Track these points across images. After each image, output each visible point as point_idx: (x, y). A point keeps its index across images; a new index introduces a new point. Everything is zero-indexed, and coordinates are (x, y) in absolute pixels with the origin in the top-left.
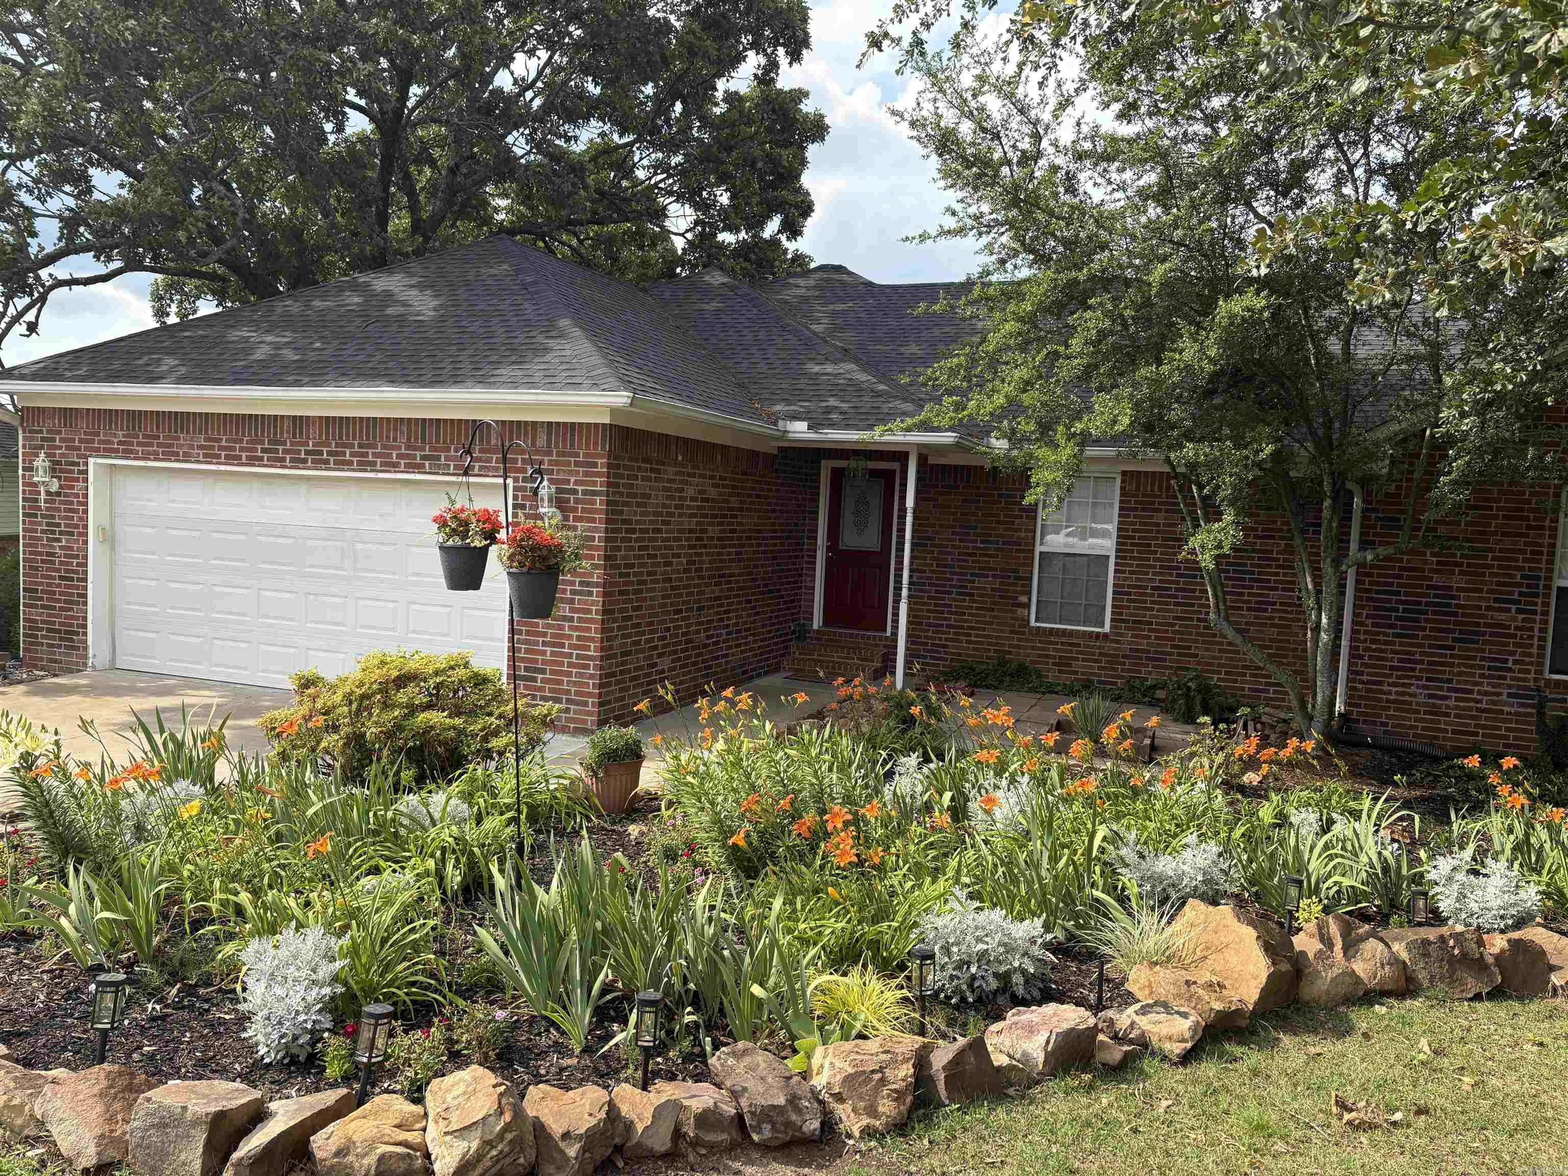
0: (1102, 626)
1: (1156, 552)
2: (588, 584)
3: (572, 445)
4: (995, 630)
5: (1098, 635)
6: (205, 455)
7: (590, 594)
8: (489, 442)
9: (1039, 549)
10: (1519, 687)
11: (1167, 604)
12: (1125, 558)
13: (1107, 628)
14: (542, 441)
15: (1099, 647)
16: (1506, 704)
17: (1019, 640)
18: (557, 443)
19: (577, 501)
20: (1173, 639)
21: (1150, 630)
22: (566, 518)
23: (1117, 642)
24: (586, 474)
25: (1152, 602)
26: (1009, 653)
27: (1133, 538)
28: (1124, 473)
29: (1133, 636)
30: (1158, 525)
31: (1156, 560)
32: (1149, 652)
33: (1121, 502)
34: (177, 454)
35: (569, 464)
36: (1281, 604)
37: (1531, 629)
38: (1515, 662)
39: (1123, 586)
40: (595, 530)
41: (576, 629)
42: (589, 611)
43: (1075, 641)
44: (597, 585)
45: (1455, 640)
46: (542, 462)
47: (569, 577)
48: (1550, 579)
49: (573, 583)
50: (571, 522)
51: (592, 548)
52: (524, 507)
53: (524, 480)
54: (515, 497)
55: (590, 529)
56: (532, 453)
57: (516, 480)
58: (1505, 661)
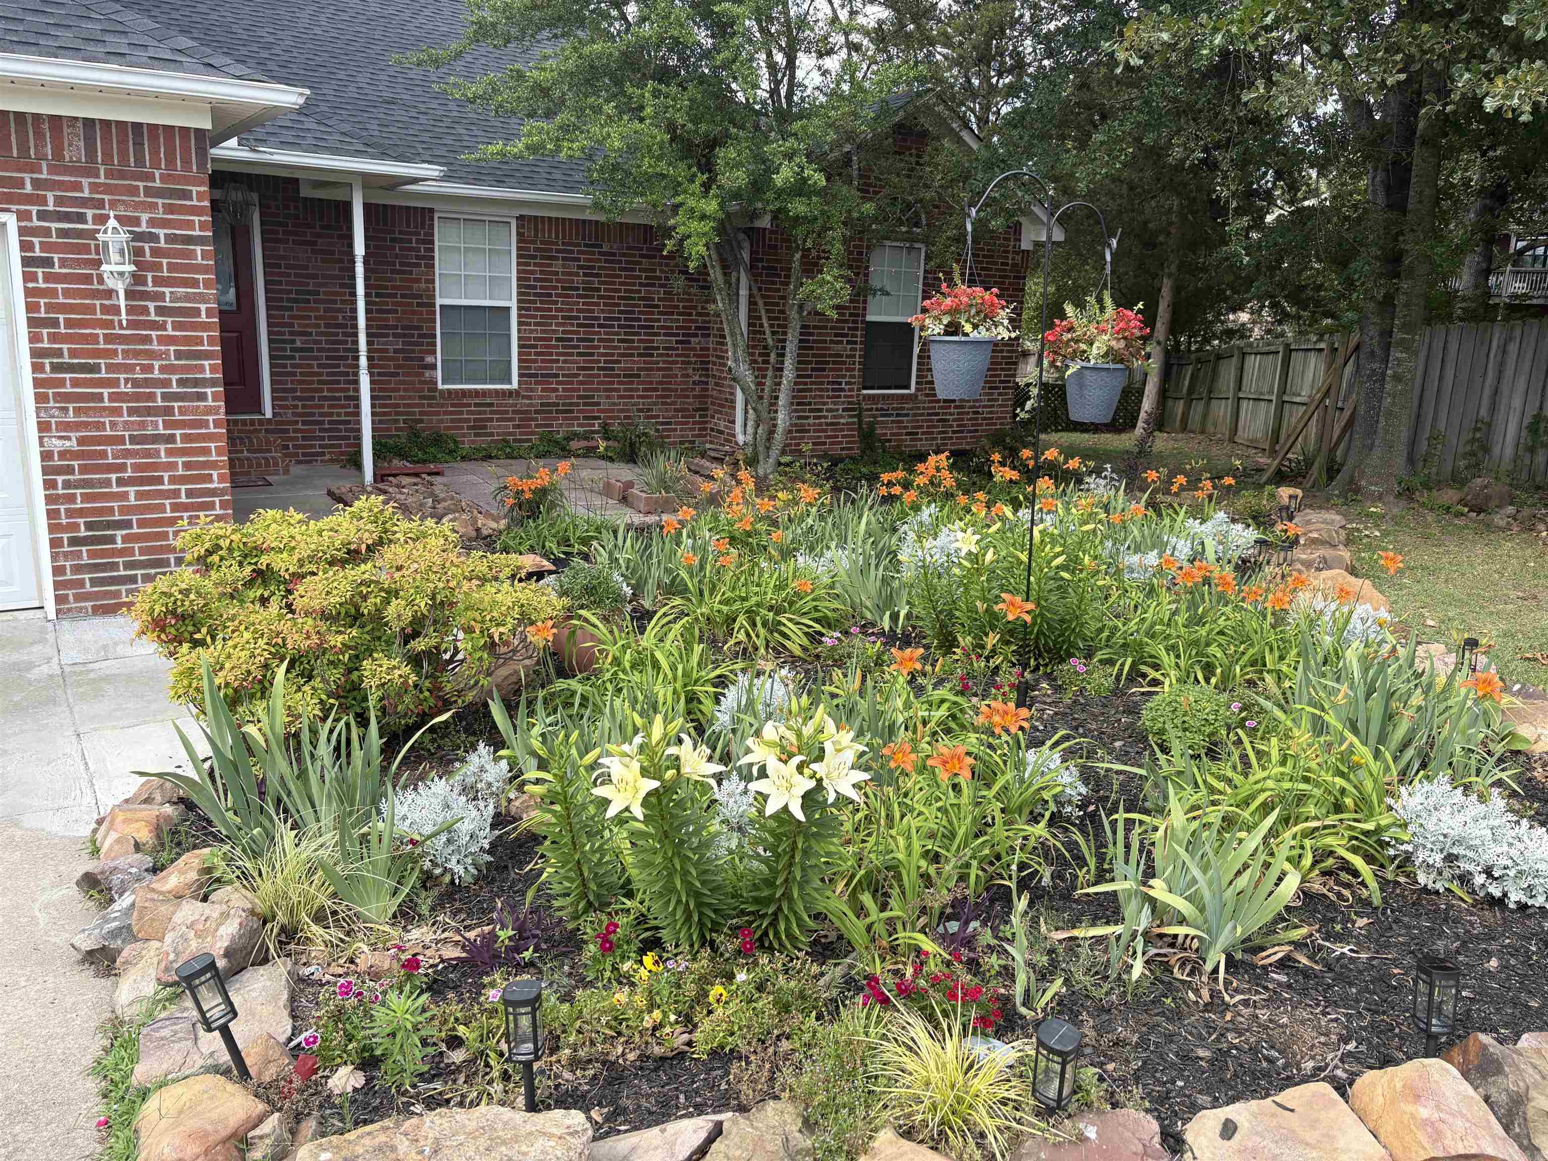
0: (510, 383)
1: (556, 302)
2: (196, 383)
3: (140, 161)
4: (402, 398)
5: (510, 392)
7: (202, 397)
9: (439, 301)
10: (849, 403)
11: (572, 354)
12: (528, 309)
13: (515, 385)
14: (75, 151)
15: (512, 405)
16: (842, 417)
17: (429, 405)
18: (108, 155)
19: (155, 252)
20: (578, 390)
21: (557, 383)
22: (141, 280)
23: (529, 398)
24: (169, 209)
25: (558, 354)
26: (421, 421)
27: (535, 287)
28: (520, 218)
29: (543, 390)
30: (557, 273)
31: (557, 310)
32: (558, 405)
33: (519, 249)
35: (134, 191)
36: (665, 348)
37: (854, 356)
38: (847, 383)
39: (529, 339)
40: (202, 298)
41: (183, 452)
42: (204, 424)
43: (488, 400)
44: (213, 383)
45: (813, 369)
46: (78, 187)
47: (156, 374)
48: (864, 315)
49: (166, 383)
50: (150, 287)
51: (194, 326)
52: (48, 262)
53: (42, 215)
54: (25, 246)
55: (187, 298)
56: (52, 170)
57: (23, 216)
58: (840, 383)
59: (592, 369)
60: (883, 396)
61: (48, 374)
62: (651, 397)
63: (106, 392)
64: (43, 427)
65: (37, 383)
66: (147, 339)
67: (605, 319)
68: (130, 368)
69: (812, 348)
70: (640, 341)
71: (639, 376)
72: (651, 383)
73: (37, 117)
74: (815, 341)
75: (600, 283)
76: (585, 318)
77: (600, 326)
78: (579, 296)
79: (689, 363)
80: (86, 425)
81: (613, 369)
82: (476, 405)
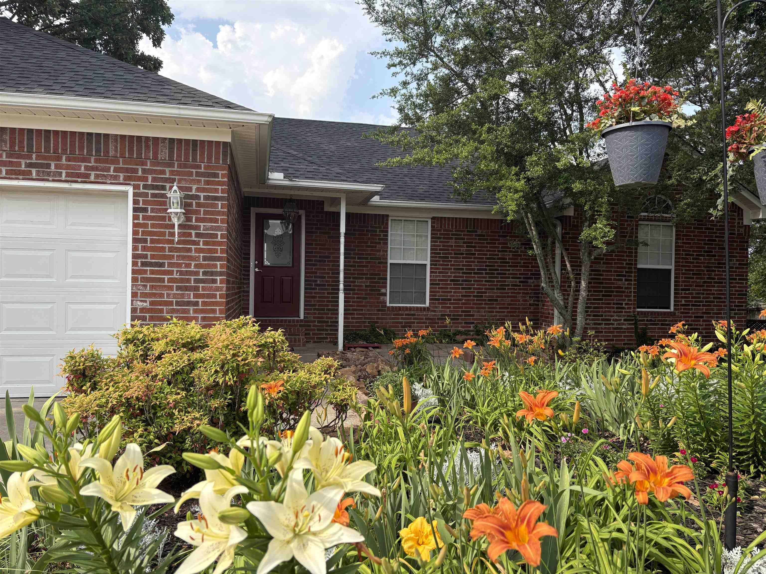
0: (425, 303)
1: (451, 261)
2: (212, 274)
3: (194, 159)
4: (368, 310)
5: (424, 308)
7: (214, 281)
8: (107, 152)
9: (390, 261)
10: (628, 316)
11: (459, 288)
12: (436, 265)
13: (427, 304)
14: (163, 154)
15: (425, 315)
16: (623, 324)
17: (382, 314)
18: (179, 156)
19: (198, 205)
20: (462, 307)
21: (450, 304)
22: (189, 219)
23: (435, 311)
24: (207, 183)
25: (451, 288)
27: (440, 254)
28: (433, 218)
29: (442, 307)
30: (451, 246)
31: (451, 265)
33: (432, 234)
35: (191, 174)
36: (512, 285)
37: (630, 288)
38: (626, 304)
39: (436, 280)
40: (218, 228)
41: (202, 311)
42: (214, 296)
43: (412, 312)
44: (221, 274)
45: (603, 296)
46: (163, 172)
47: (192, 268)
48: (636, 264)
49: (197, 273)
50: (194, 223)
51: (215, 243)
52: (145, 210)
53: (145, 187)
54: (135, 202)
55: (212, 228)
56: (152, 164)
57: (136, 187)
58: (622, 304)
59: (470, 296)
60: (652, 312)
61: (139, 267)
62: (504, 312)
63: (166, 277)
64: (134, 295)
65: (134, 272)
66: (190, 250)
67: (478, 269)
68: (179, 265)
69: (602, 283)
70: (497, 281)
71: (496, 300)
72: (504, 304)
73: (147, 138)
74: (603, 279)
75: (475, 250)
76: (466, 269)
77: (475, 273)
78: (463, 258)
79: (527, 293)
80: (154, 295)
81: (482, 296)
82: (406, 315)
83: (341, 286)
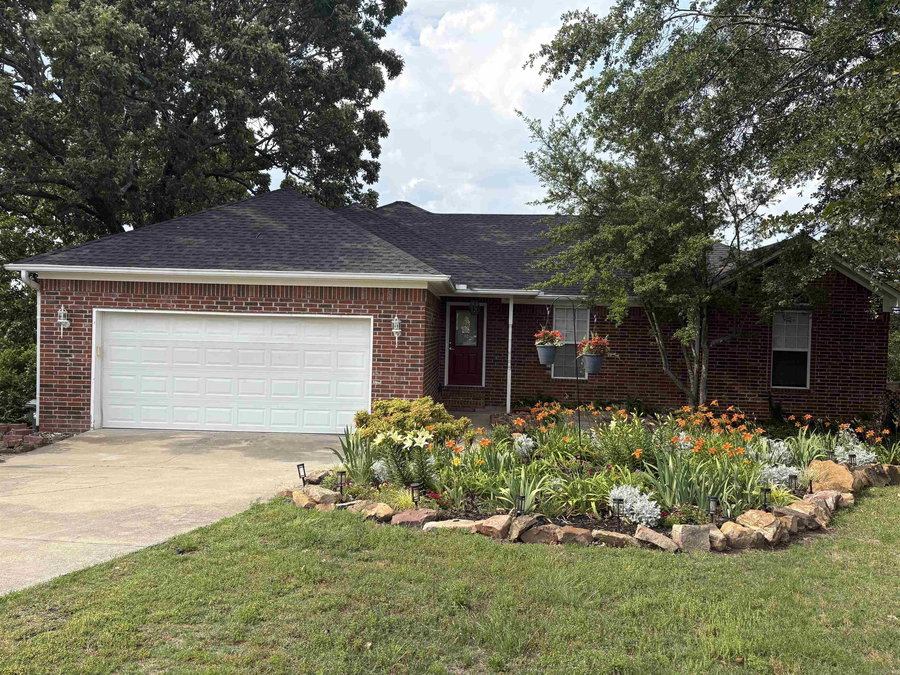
0: (584, 377)
2: (416, 366)
3: (407, 300)
4: (535, 381)
5: (583, 380)
6: (177, 306)
7: (417, 370)
8: (360, 298)
10: (762, 392)
11: (614, 365)
13: (586, 378)
14: (390, 297)
15: (584, 387)
16: (758, 399)
17: (547, 385)
18: (398, 298)
19: (409, 326)
20: (616, 381)
21: (606, 377)
22: (403, 334)
23: (592, 384)
24: (413, 313)
26: (543, 392)
28: (592, 308)
29: (599, 381)
30: (608, 330)
32: (606, 387)
33: (590, 320)
34: (159, 305)
35: (405, 308)
37: (765, 368)
38: (760, 382)
40: (420, 339)
41: (410, 387)
42: (417, 379)
43: (573, 384)
44: (421, 366)
45: (738, 374)
46: (390, 307)
47: (405, 363)
48: (771, 348)
49: (407, 365)
50: (406, 336)
51: (417, 348)
52: (380, 329)
53: (380, 316)
54: (375, 325)
55: (416, 339)
56: (384, 303)
57: (375, 316)
58: (757, 382)
59: (623, 372)
60: (786, 390)
61: (376, 362)
62: (655, 386)
63: (391, 368)
64: (373, 377)
65: (373, 364)
66: (404, 352)
67: (631, 349)
68: (398, 361)
69: (738, 364)
70: (648, 359)
71: (648, 376)
72: (655, 379)
73: (381, 289)
74: (739, 360)
75: (628, 333)
76: (620, 349)
77: (628, 352)
78: (618, 339)
79: (676, 370)
80: (384, 378)
81: (634, 372)
82: (567, 386)
83: (509, 365)
